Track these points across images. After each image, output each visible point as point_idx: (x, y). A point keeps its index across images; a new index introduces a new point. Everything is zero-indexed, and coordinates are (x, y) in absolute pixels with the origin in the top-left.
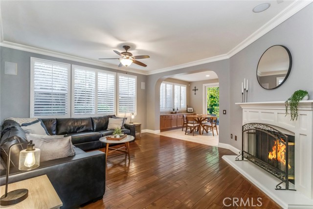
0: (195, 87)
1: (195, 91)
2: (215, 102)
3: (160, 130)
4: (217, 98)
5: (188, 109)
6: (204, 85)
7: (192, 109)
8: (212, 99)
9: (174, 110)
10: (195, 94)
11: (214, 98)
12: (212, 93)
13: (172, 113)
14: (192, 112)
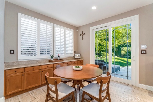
0: (83, 32)
1: (83, 36)
2: (103, 49)
3: (4, 98)
4: (104, 46)
5: (75, 54)
6: (92, 28)
7: (79, 55)
8: (100, 47)
9: (52, 57)
10: (83, 39)
11: (102, 45)
12: (101, 42)
13: (50, 61)
14: (79, 58)
